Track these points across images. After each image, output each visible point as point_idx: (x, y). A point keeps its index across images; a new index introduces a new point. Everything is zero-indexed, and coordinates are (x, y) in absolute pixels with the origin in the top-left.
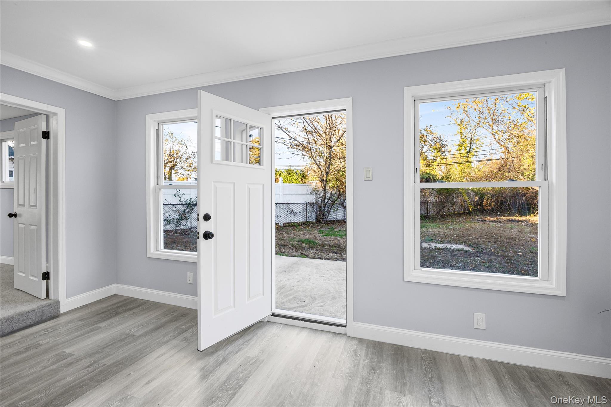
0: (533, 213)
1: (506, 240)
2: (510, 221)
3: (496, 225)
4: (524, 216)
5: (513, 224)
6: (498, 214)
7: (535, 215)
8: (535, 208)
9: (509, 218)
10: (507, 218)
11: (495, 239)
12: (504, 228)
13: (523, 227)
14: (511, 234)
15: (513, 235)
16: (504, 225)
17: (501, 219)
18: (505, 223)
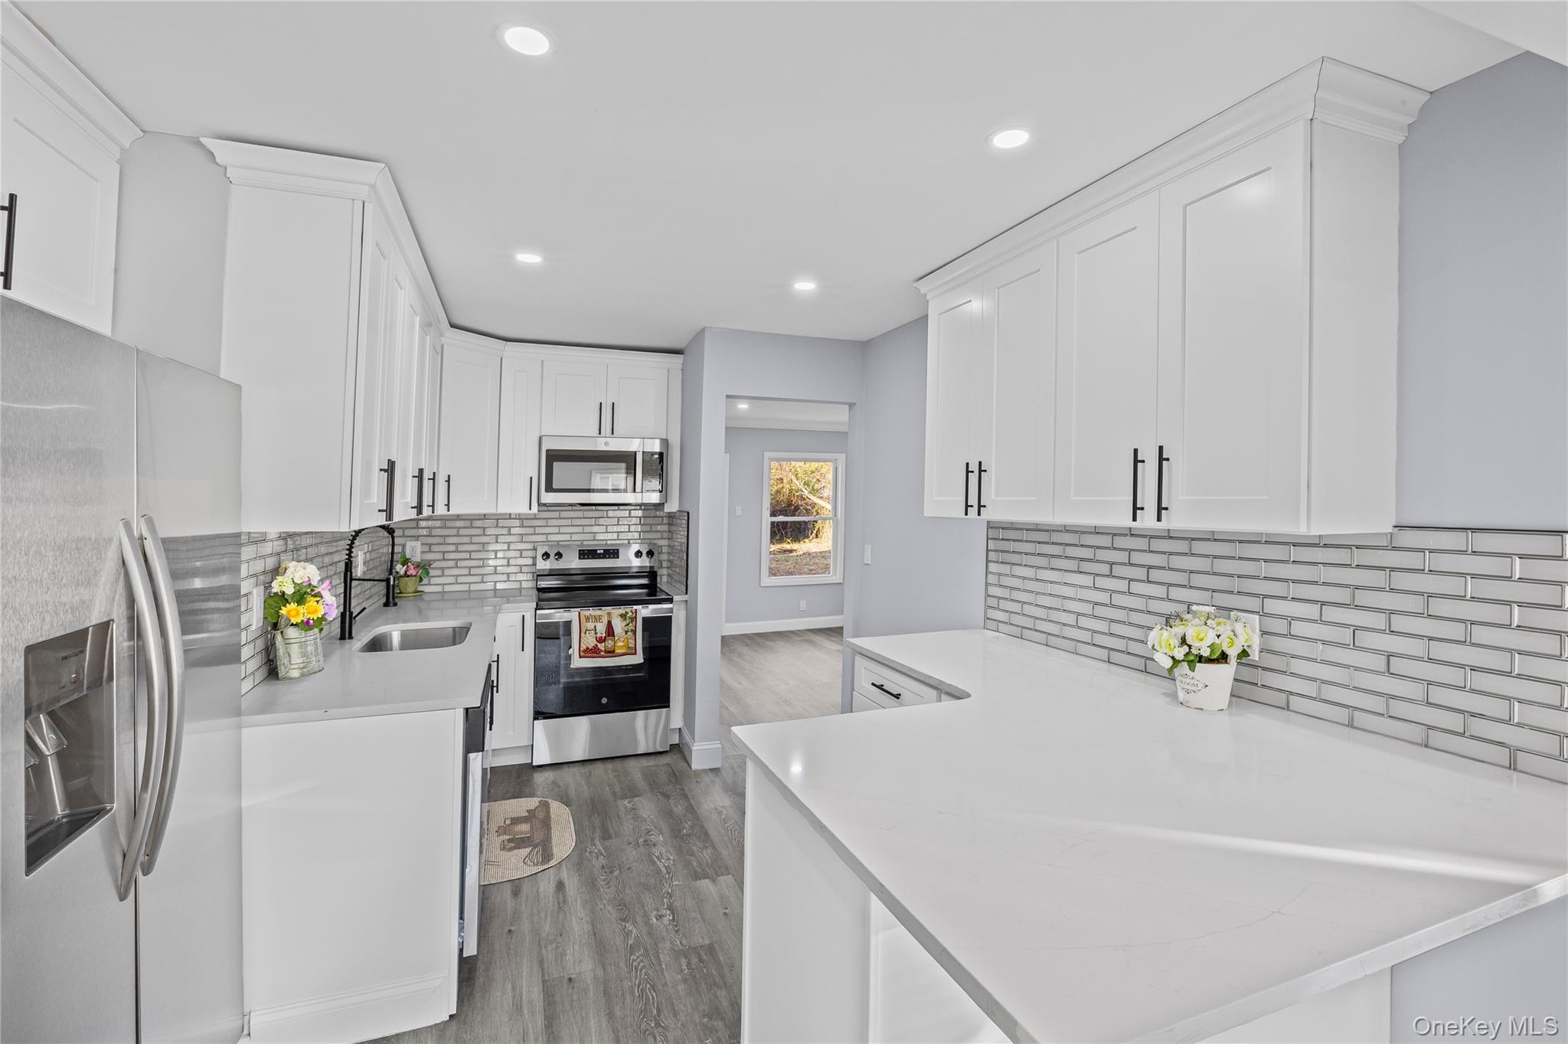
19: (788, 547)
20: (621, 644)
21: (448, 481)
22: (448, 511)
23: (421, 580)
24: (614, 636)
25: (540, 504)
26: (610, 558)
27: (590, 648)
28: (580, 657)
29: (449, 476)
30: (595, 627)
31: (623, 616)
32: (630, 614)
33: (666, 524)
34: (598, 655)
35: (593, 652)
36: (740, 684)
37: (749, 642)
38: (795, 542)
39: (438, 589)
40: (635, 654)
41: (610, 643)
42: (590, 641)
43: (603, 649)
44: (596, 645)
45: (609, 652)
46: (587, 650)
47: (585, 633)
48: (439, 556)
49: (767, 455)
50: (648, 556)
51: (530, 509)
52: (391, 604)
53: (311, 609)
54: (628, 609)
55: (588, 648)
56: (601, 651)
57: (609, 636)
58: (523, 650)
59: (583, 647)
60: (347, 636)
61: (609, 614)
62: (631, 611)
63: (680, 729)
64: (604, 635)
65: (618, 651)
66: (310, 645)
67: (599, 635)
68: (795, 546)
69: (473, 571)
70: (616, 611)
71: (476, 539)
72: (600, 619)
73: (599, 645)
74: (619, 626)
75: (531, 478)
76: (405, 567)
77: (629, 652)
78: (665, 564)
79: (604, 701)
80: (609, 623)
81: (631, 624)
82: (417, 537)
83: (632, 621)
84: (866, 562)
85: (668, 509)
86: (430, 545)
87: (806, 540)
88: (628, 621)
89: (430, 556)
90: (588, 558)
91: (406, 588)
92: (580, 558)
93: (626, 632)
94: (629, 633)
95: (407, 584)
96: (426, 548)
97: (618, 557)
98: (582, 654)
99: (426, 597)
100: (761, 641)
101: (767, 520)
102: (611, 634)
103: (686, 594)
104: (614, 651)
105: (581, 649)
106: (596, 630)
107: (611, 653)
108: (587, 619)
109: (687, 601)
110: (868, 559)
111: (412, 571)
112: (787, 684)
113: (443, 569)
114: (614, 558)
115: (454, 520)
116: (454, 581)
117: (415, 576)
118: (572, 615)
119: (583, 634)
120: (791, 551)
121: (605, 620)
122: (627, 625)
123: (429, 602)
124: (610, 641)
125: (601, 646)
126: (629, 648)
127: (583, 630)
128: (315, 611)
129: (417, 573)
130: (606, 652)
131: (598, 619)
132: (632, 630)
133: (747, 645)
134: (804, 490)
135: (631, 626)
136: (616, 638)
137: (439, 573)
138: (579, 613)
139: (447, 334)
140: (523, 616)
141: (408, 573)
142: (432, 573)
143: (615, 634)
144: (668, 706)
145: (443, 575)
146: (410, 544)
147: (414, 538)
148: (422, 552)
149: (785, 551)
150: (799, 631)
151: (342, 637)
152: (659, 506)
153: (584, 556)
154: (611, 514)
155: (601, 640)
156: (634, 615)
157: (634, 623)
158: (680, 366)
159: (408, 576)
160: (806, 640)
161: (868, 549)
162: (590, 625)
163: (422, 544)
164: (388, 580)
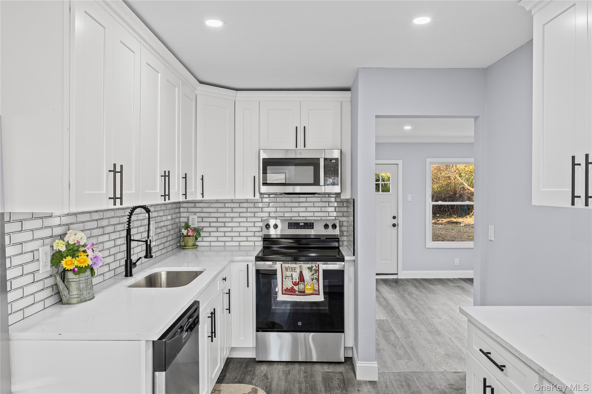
0: (469, 214)
1: (451, 238)
2: (449, 222)
3: (439, 227)
4: (461, 218)
5: (452, 226)
6: (437, 216)
7: (470, 216)
8: (470, 209)
9: (448, 220)
10: (446, 219)
11: (442, 238)
12: (446, 229)
13: (461, 228)
14: (454, 234)
15: (455, 235)
16: (445, 227)
17: (441, 221)
18: (445, 225)
19: (455, 220)
20: (309, 287)
21: (202, 179)
22: (203, 197)
23: (196, 239)
24: (304, 281)
25: (261, 194)
26: (308, 228)
27: (289, 288)
28: (283, 294)
29: (203, 176)
30: (292, 275)
31: (310, 269)
32: (314, 268)
33: (345, 207)
34: (294, 294)
35: (290, 291)
36: (406, 314)
37: (417, 284)
38: (460, 217)
39: (207, 244)
40: (319, 294)
41: (301, 286)
42: (289, 284)
43: (297, 290)
44: (293, 287)
45: (301, 292)
46: (287, 290)
47: (286, 279)
48: (207, 224)
49: (428, 160)
50: (332, 228)
51: (254, 197)
52: (149, 257)
53: (82, 261)
54: (314, 265)
55: (287, 289)
56: (296, 291)
57: (301, 281)
58: (248, 287)
59: (285, 288)
60: (129, 275)
61: (301, 267)
62: (315, 266)
63: (352, 347)
64: (298, 280)
65: (307, 292)
66: (82, 283)
67: (294, 280)
68: (460, 220)
69: (227, 234)
70: (305, 266)
71: (227, 215)
72: (294, 269)
73: (295, 287)
74: (307, 275)
75: (254, 176)
76: (187, 230)
77: (315, 292)
78: (345, 234)
79: (300, 324)
80: (301, 273)
81: (315, 274)
82: (195, 213)
83: (316, 272)
84: (490, 239)
85: (343, 197)
86: (203, 218)
87: (468, 216)
88: (313, 272)
89: (202, 225)
90: (294, 228)
91: (187, 244)
92: (288, 228)
93: (312, 279)
94: (314, 280)
95: (188, 241)
96: (200, 220)
97: (313, 228)
98: (284, 292)
99: (199, 248)
100: (426, 284)
101: (430, 204)
102: (302, 280)
103: (354, 255)
104: (305, 291)
105: (283, 289)
106: (292, 277)
107: (302, 293)
108: (287, 269)
109: (354, 260)
110: (492, 237)
111: (190, 233)
112: (440, 318)
113: (210, 232)
114: (310, 228)
115: (214, 203)
116: (216, 240)
117: (193, 236)
118: (278, 266)
119: (284, 279)
120: (457, 223)
121: (298, 271)
122: (313, 275)
123: (202, 251)
124: (302, 285)
125: (296, 288)
126: (314, 290)
127: (284, 276)
128: (85, 262)
129: (193, 234)
130: (299, 292)
131: (294, 270)
132: (316, 279)
133: (416, 287)
134: (464, 183)
135: (315, 276)
136: (306, 283)
137: (207, 234)
138: (281, 265)
139: (198, 88)
140: (248, 265)
141: (189, 234)
142: (202, 234)
143: (305, 281)
144: (343, 332)
145: (210, 236)
146: (191, 217)
147: (193, 214)
148: (198, 222)
149: (453, 223)
150: (454, 279)
151: (126, 276)
152: (338, 195)
153: (291, 227)
154: (309, 200)
155: (296, 284)
156: (317, 268)
157: (317, 274)
158: (350, 99)
159: (189, 236)
160: (458, 286)
161: (492, 228)
162: (289, 273)
163: (198, 217)
164: (146, 241)
